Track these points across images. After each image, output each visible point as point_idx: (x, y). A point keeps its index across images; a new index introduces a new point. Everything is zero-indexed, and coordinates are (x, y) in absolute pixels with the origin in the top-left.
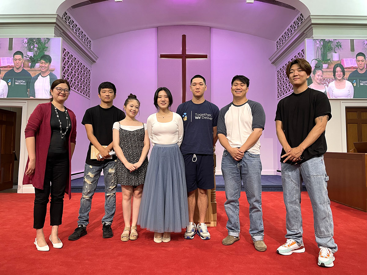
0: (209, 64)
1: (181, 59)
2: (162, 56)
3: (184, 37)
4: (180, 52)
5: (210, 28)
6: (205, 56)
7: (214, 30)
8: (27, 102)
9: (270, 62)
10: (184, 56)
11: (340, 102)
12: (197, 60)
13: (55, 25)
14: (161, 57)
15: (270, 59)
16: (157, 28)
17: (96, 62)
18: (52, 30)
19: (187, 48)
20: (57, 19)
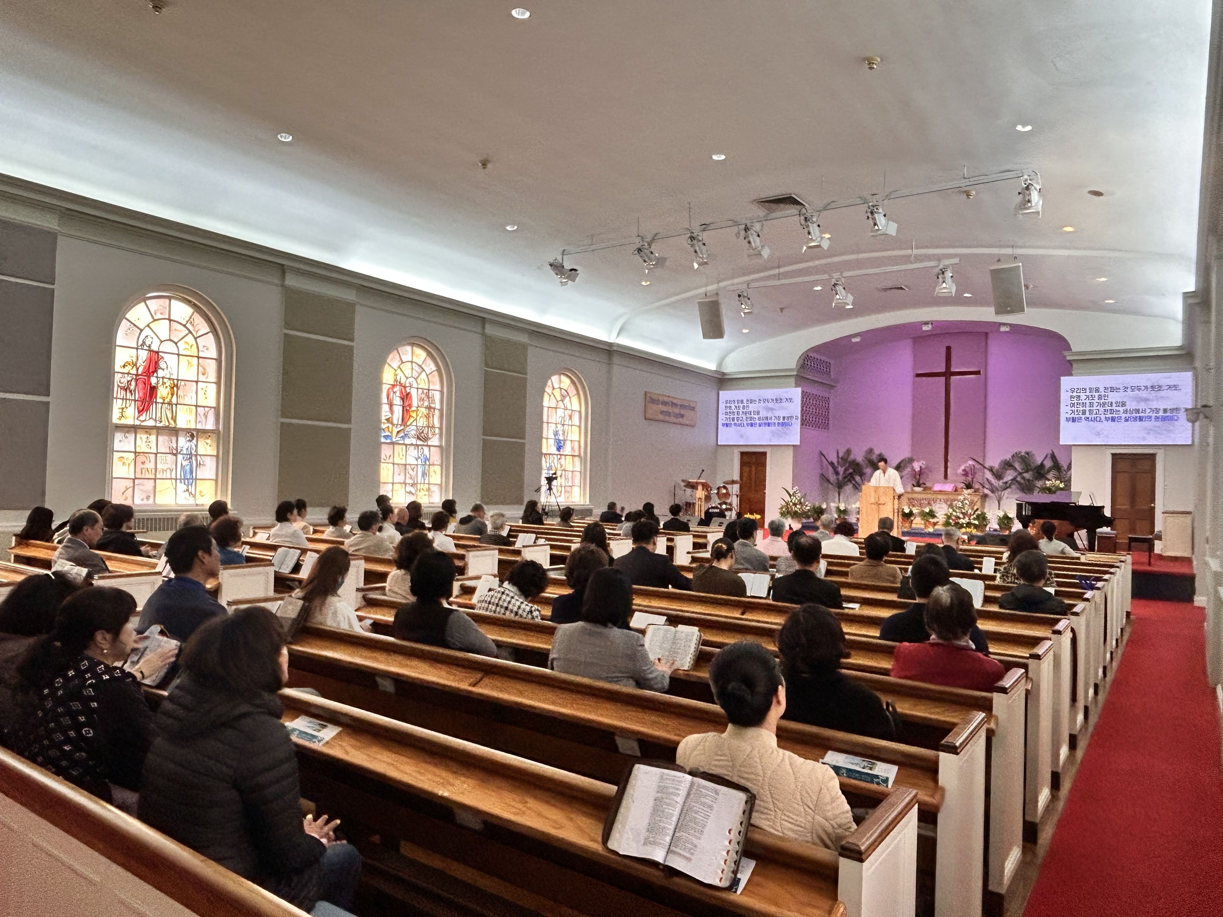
0: (984, 382)
1: (944, 378)
3: (948, 349)
4: (942, 369)
5: (987, 334)
6: (977, 373)
7: (992, 336)
8: (770, 447)
10: (948, 374)
11: (1106, 448)
12: (966, 378)
13: (795, 376)
14: (917, 377)
17: (836, 387)
18: (793, 380)
19: (952, 363)
20: (798, 371)
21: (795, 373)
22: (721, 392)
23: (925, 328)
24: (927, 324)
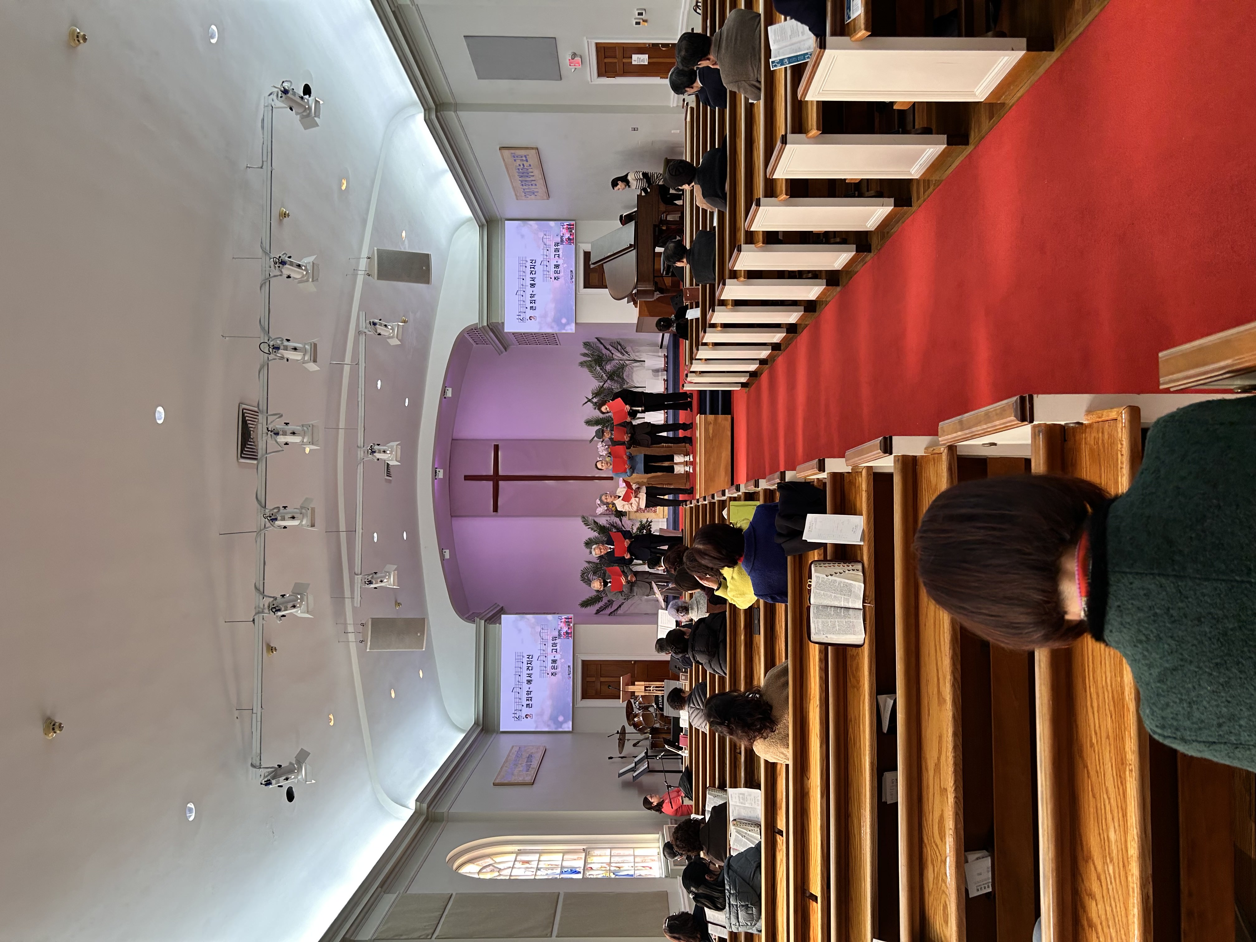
0: (507, 442)
1: (500, 483)
2: (496, 509)
3: (467, 478)
5: (453, 440)
6: (496, 448)
7: (456, 436)
8: (576, 655)
9: (505, 353)
10: (496, 478)
11: (578, 294)
12: (501, 459)
13: (486, 624)
14: (498, 512)
15: (500, 353)
16: (452, 516)
17: (502, 607)
18: (491, 626)
19: (484, 474)
20: (480, 619)
21: (483, 622)
23: (441, 475)
24: (436, 473)
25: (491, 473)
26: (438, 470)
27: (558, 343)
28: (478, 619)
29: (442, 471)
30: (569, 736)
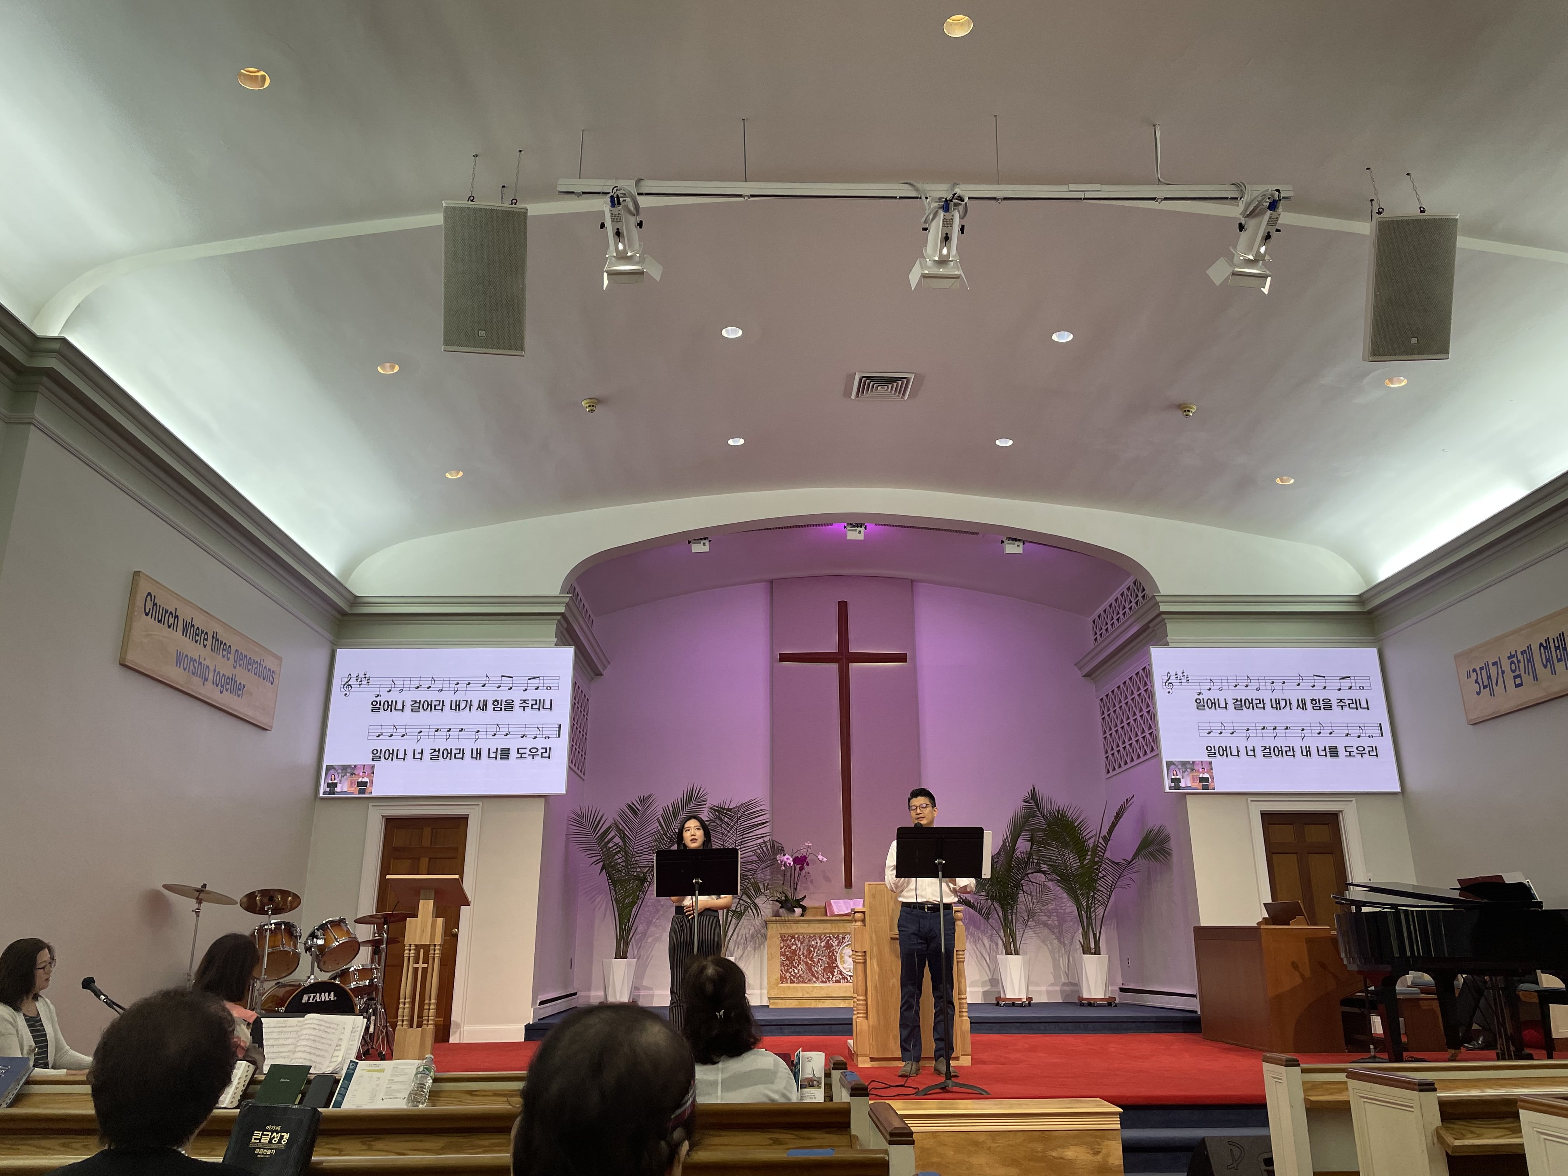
0: (913, 677)
1: (835, 666)
2: (784, 658)
3: (843, 607)
4: (832, 647)
5: (912, 581)
6: (902, 658)
7: (922, 589)
8: (481, 803)
9: (1080, 674)
10: (843, 657)
11: (1247, 799)
12: (878, 667)
13: (559, 617)
14: (780, 661)
15: (1079, 665)
16: (771, 582)
18: (551, 628)
19: (851, 636)
20: (567, 605)
21: (561, 609)
22: (340, 652)
23: (853, 536)
24: (857, 526)
25: (853, 650)
26: (862, 529)
27: (1112, 773)
28: (567, 600)
29: (861, 537)
30: (308, 789)
